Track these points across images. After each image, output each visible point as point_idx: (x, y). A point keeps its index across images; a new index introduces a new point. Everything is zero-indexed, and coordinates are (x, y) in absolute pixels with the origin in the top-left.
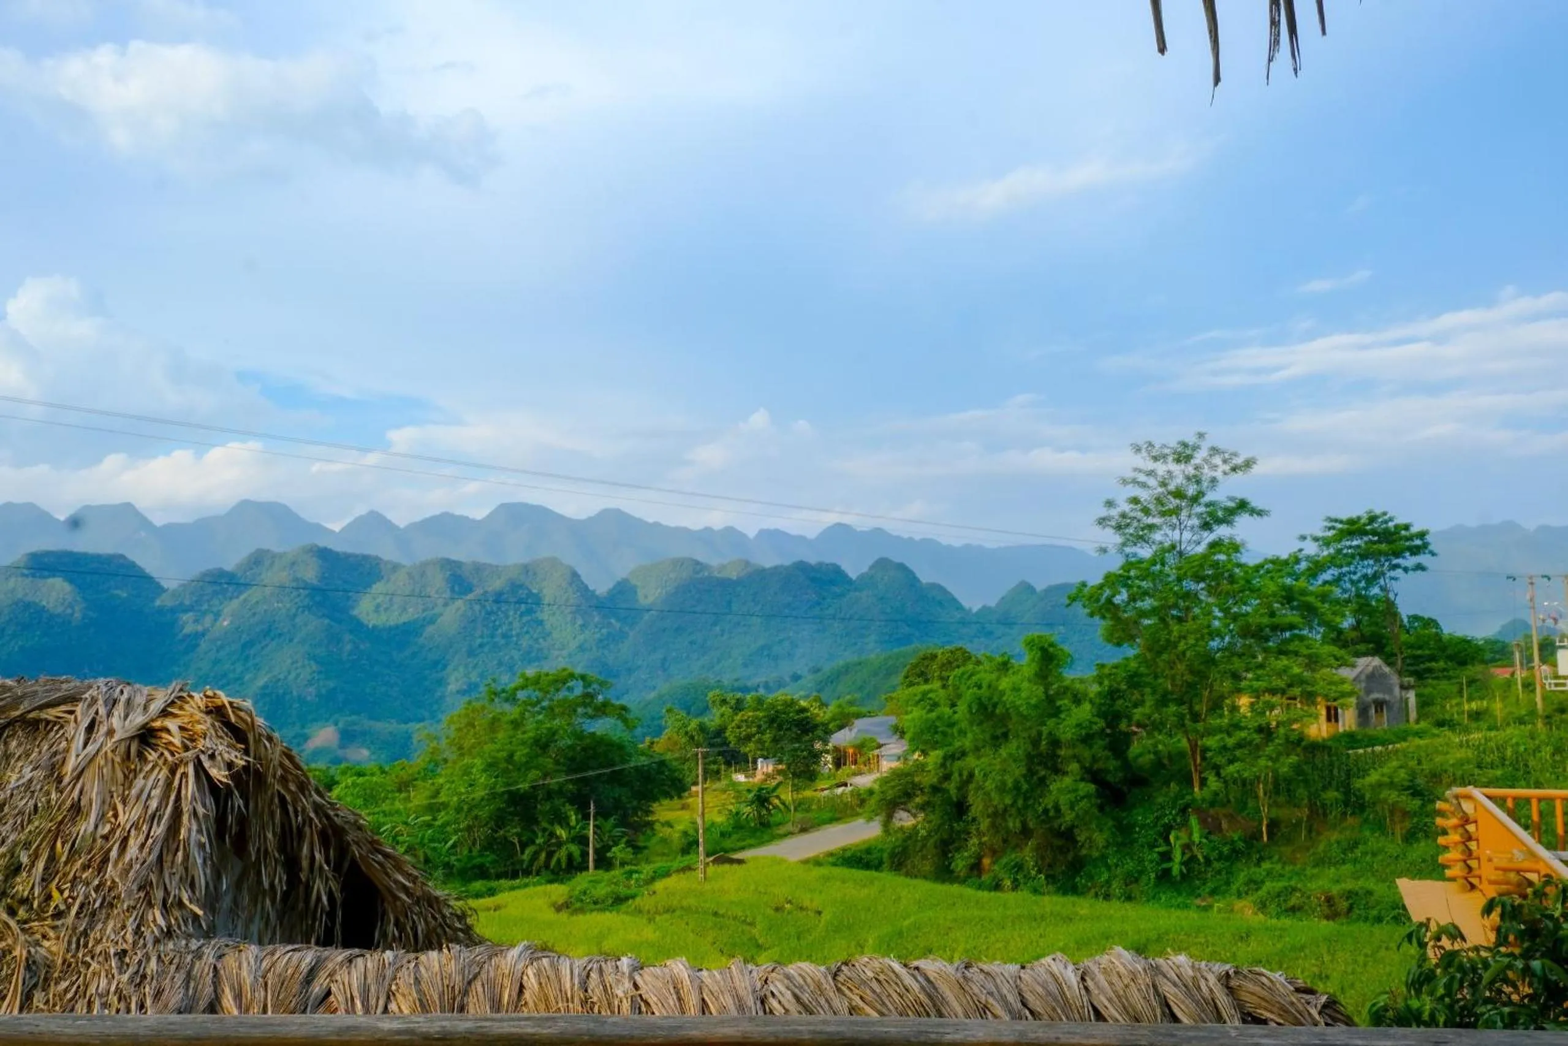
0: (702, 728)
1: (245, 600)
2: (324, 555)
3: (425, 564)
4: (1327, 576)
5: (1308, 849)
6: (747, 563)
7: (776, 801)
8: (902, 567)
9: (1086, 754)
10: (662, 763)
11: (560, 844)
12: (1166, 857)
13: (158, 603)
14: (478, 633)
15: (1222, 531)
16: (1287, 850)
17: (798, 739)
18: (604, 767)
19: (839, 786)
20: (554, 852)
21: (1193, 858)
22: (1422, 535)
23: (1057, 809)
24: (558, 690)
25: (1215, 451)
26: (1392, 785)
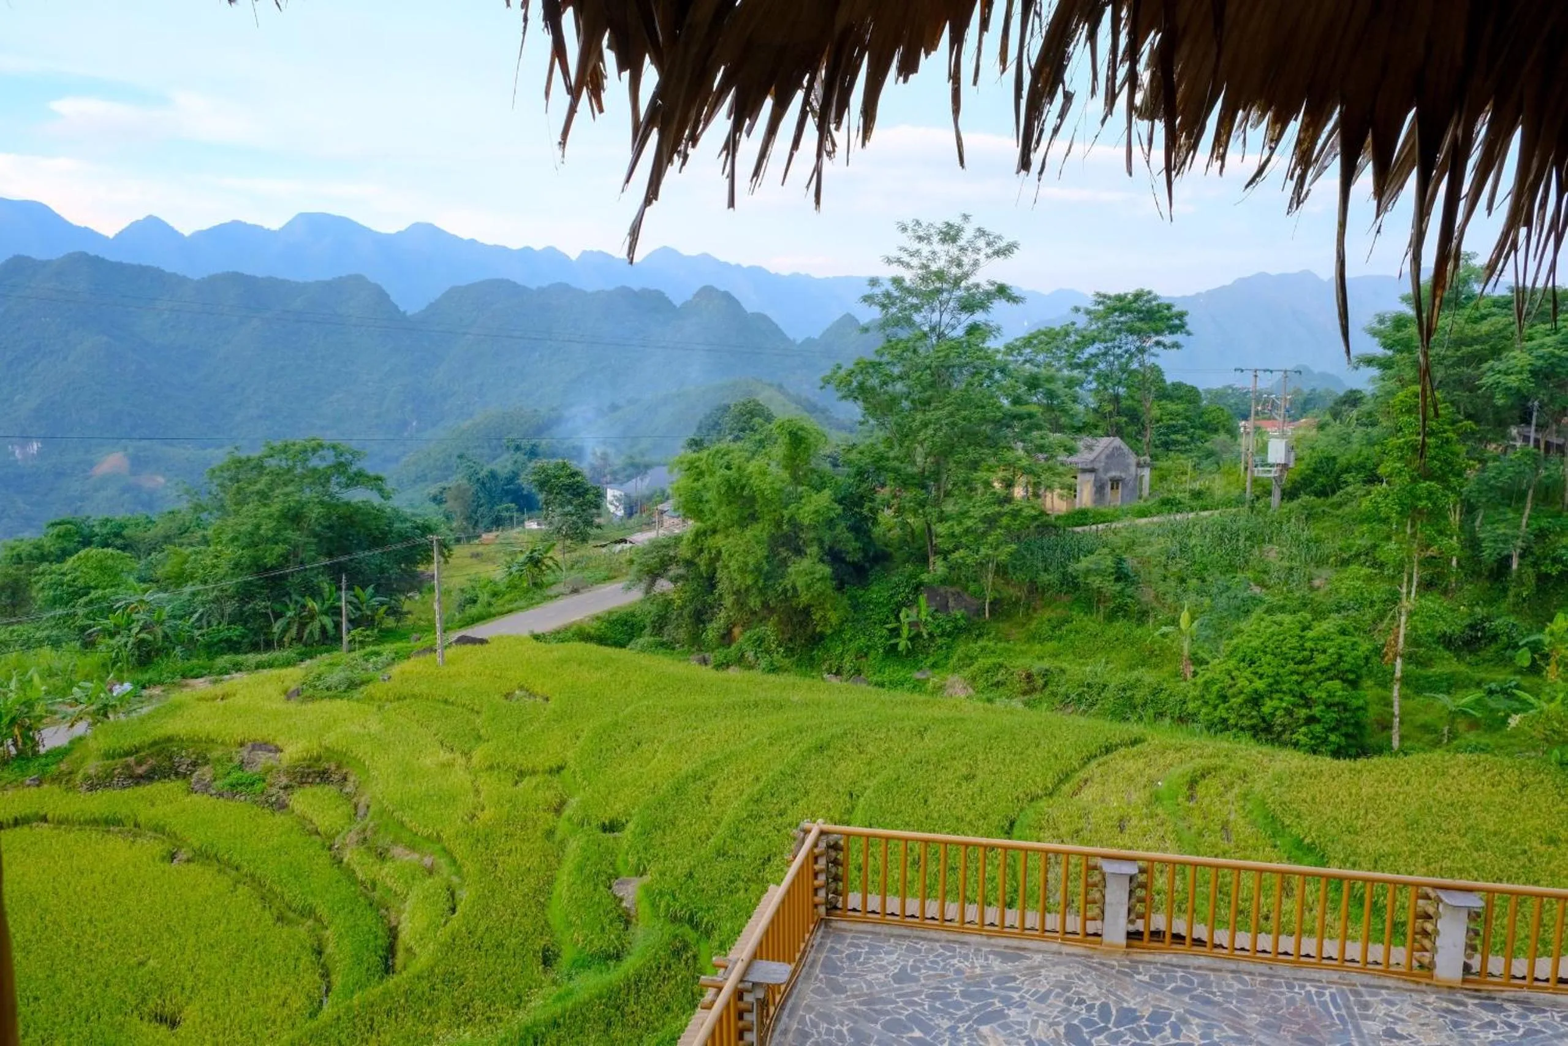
2: (95, 264)
3: (214, 278)
4: (1093, 349)
5: (1024, 625)
6: (568, 287)
7: (550, 563)
8: (727, 296)
9: (827, 538)
11: (312, 617)
12: (895, 632)
15: (979, 316)
16: (1004, 626)
17: (569, 503)
19: (619, 542)
20: (307, 623)
21: (919, 635)
22: (1181, 315)
23: (794, 588)
24: (308, 459)
25: (981, 232)
26: (1098, 572)
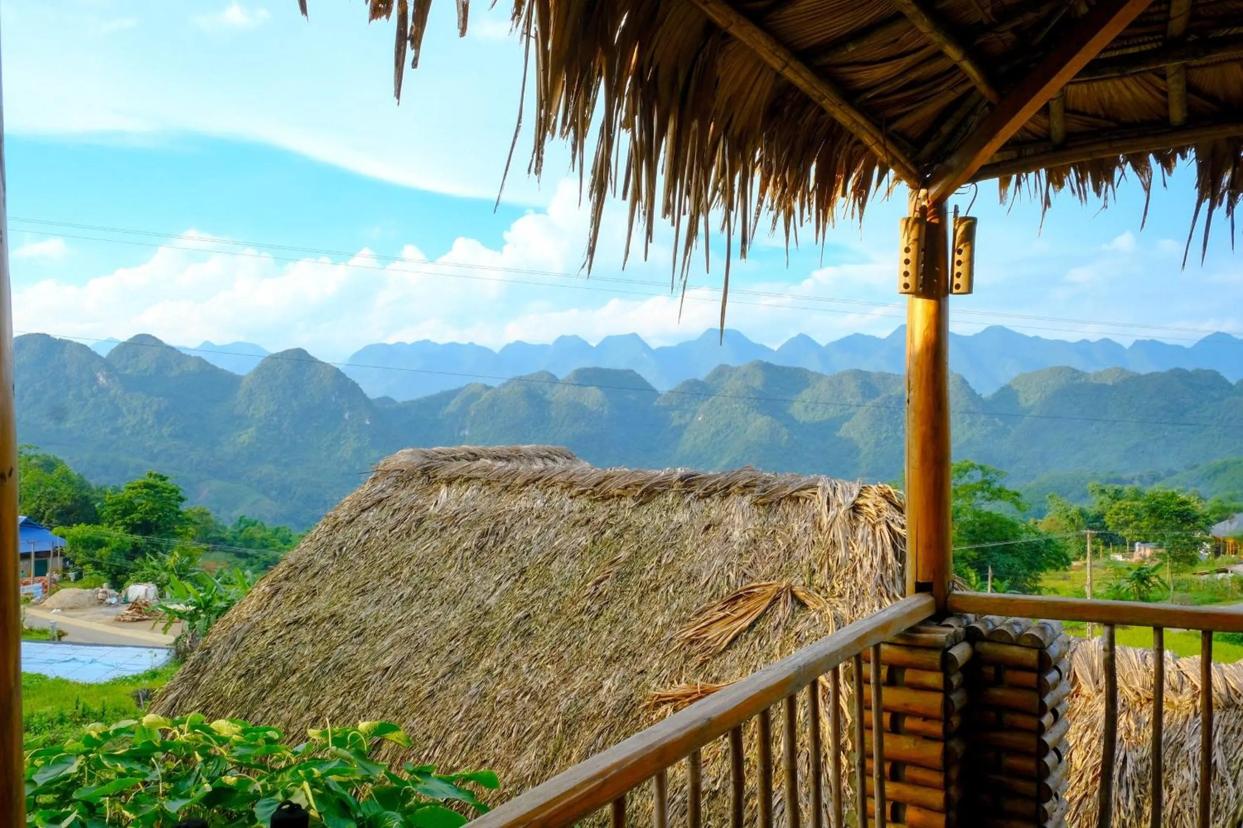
0: (1082, 513)
1: (713, 402)
2: (767, 367)
3: (844, 374)
6: (1123, 371)
7: (1156, 580)
10: (1049, 541)
13: (655, 404)
14: (884, 429)
17: (1179, 528)
18: (999, 541)
19: (1219, 572)
24: (960, 477)
